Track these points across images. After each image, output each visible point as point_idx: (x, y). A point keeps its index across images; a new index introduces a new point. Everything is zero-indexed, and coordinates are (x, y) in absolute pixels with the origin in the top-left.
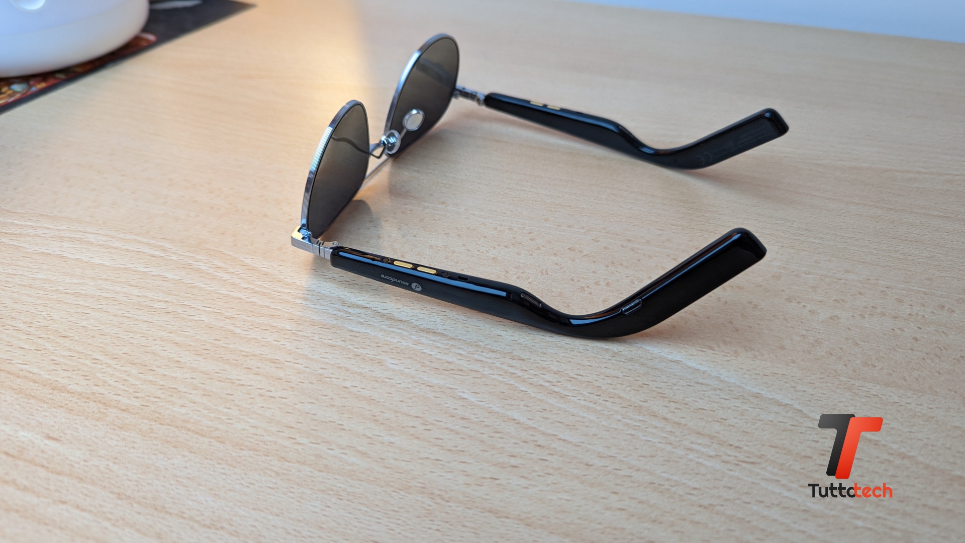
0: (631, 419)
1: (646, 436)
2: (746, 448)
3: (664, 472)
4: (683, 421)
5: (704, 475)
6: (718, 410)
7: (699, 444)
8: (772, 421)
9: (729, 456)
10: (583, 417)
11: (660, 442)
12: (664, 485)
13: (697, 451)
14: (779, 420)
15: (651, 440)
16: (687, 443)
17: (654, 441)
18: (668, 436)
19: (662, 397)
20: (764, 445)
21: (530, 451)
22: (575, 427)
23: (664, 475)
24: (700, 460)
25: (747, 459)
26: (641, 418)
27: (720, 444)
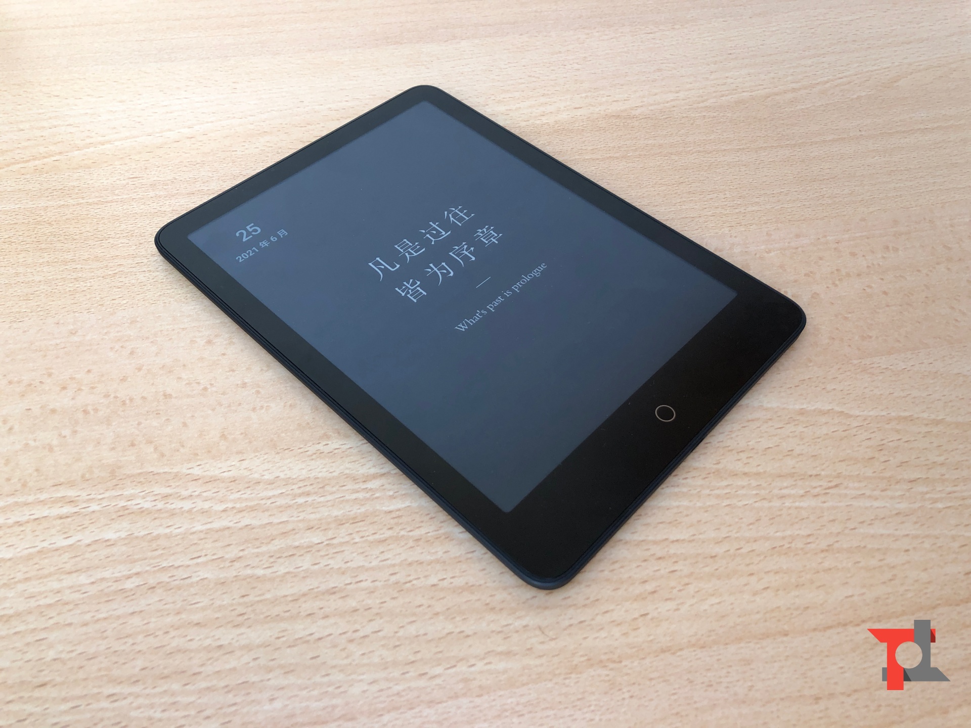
0: (718, 489)
1: (740, 501)
2: (823, 473)
3: (777, 532)
4: (760, 469)
5: (808, 518)
6: (780, 442)
7: (786, 487)
8: (827, 434)
9: (815, 488)
10: (678, 507)
11: (756, 502)
12: (783, 545)
13: (789, 496)
14: (832, 431)
15: (747, 503)
16: (776, 491)
17: (751, 502)
18: (758, 492)
19: (729, 451)
20: (835, 462)
21: (656, 568)
22: (678, 522)
23: (778, 534)
24: (797, 504)
25: (830, 484)
26: (725, 483)
27: (802, 479)
